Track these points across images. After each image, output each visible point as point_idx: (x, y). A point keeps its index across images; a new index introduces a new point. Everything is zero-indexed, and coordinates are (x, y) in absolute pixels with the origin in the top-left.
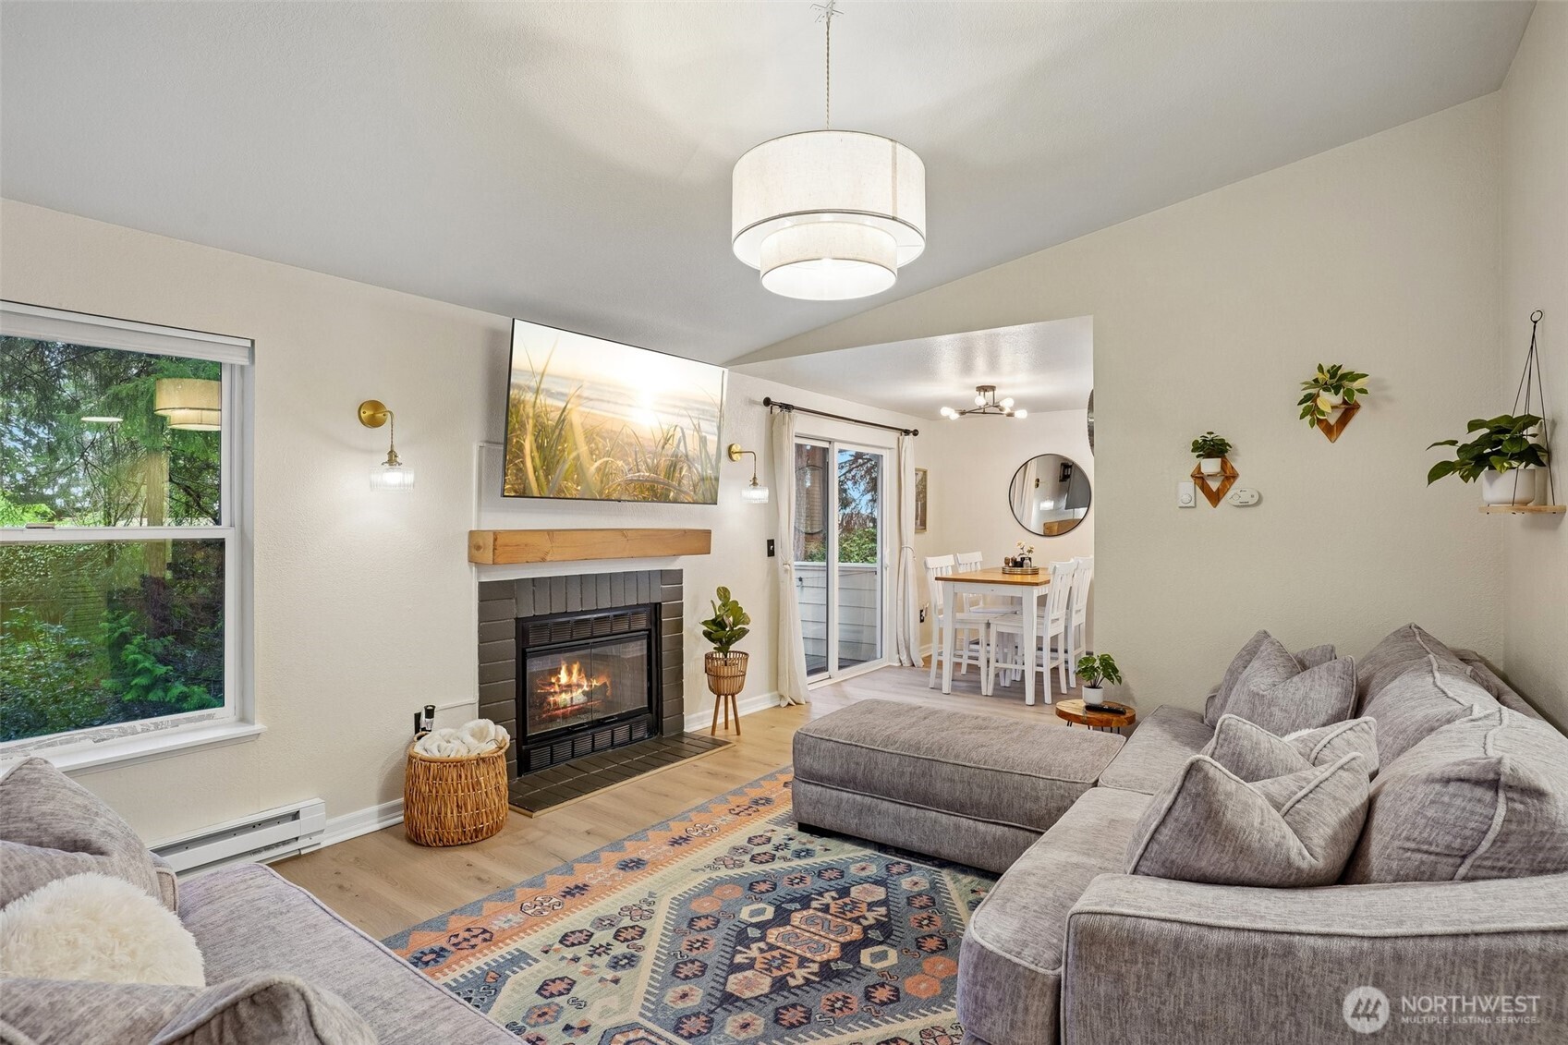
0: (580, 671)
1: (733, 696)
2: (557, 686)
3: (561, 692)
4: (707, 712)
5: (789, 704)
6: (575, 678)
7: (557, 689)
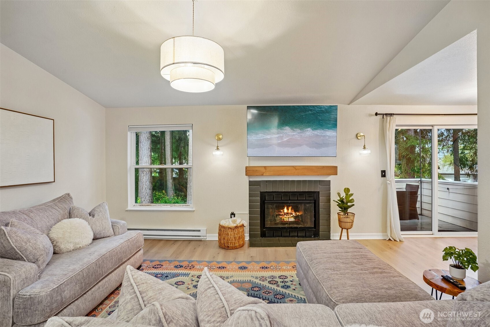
0: (292, 209)
1: (347, 229)
2: (283, 213)
3: (284, 215)
4: (337, 234)
5: (390, 240)
6: (290, 211)
7: (283, 214)
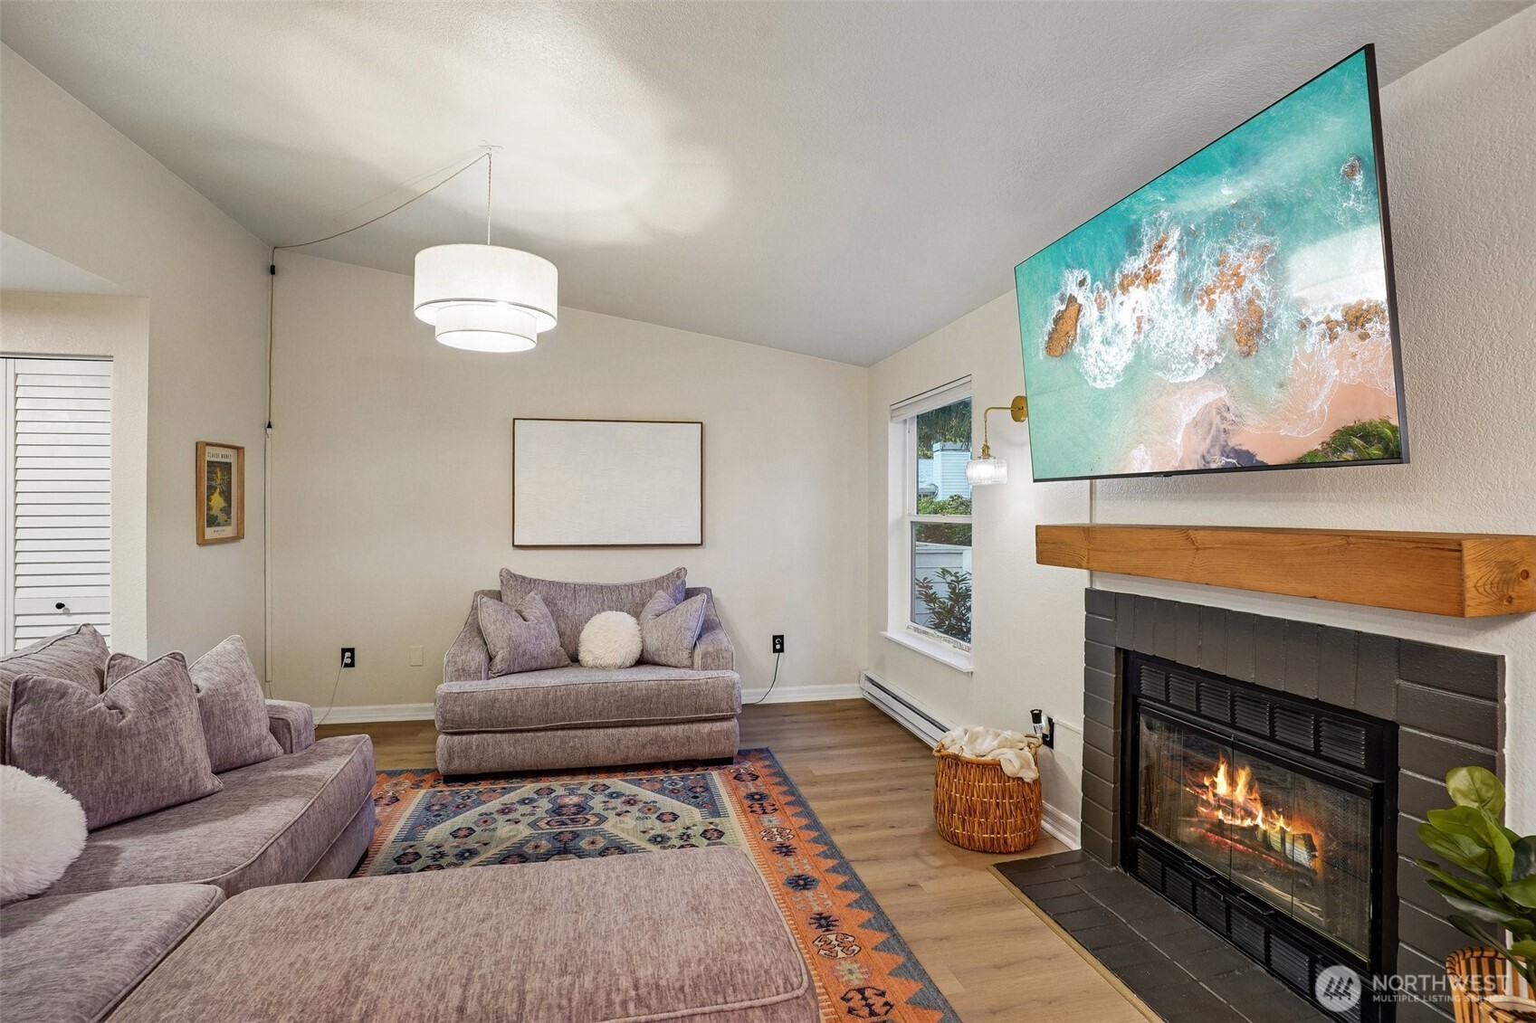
2: (1211, 794)
